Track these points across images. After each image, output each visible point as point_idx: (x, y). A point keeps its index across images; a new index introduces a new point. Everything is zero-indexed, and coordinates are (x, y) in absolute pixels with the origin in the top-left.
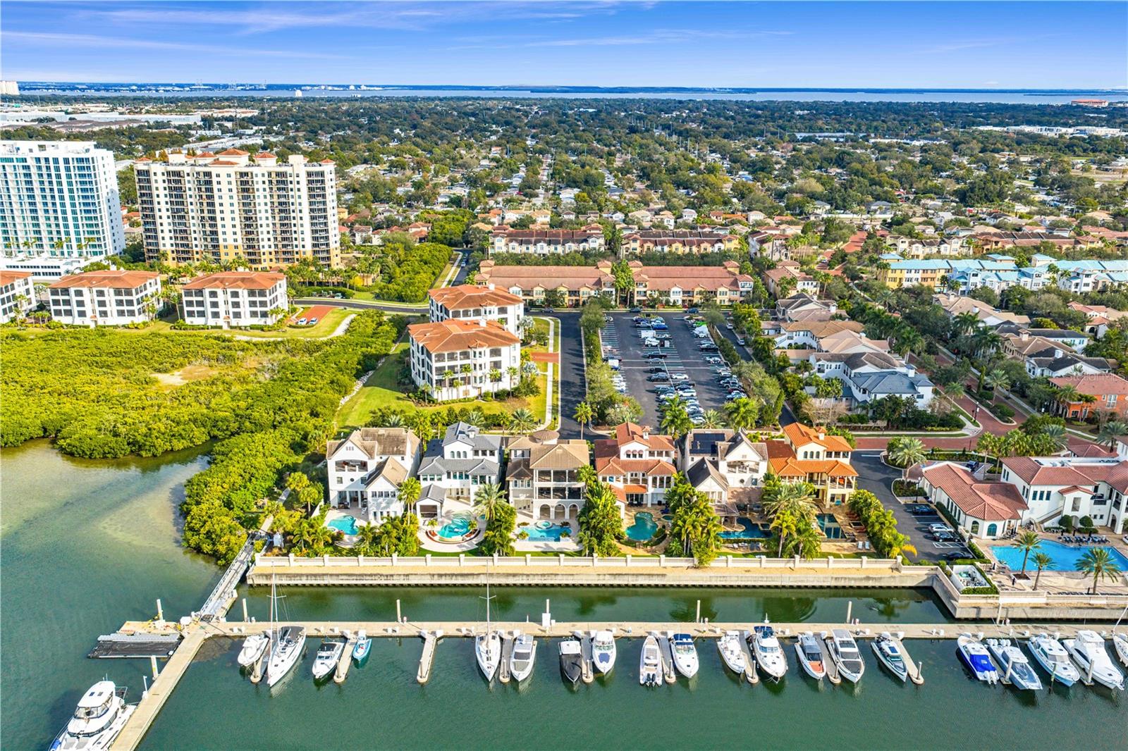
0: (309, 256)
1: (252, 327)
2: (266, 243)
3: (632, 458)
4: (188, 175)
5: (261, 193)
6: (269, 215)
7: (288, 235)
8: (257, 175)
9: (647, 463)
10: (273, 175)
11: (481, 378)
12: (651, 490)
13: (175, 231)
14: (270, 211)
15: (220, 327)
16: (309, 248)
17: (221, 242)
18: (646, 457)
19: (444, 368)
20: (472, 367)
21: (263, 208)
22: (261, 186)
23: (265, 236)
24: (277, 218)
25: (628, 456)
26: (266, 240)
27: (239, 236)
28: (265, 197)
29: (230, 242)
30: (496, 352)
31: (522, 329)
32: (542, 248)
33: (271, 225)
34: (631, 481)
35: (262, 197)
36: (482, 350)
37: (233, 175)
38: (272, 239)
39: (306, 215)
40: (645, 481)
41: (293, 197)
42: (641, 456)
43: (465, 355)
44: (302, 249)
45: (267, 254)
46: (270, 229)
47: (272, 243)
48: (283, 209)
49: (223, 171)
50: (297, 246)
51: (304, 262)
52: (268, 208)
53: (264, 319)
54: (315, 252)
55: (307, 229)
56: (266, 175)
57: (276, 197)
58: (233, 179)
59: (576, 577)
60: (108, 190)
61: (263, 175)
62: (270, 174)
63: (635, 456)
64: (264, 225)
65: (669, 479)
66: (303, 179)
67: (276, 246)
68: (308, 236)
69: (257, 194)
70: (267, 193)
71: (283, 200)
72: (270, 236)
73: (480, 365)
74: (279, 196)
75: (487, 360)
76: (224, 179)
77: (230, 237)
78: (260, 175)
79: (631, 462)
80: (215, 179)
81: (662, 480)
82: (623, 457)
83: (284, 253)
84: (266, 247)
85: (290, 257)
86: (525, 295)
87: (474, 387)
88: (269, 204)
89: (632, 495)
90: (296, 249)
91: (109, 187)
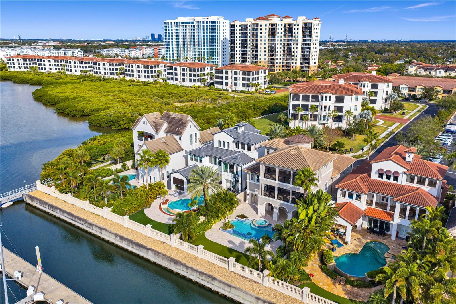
0: (298, 69)
1: (241, 92)
2: (278, 61)
3: (384, 179)
4: (249, 26)
5: (279, 35)
6: (282, 46)
7: (290, 57)
8: (279, 25)
9: (401, 187)
10: (287, 25)
11: (325, 117)
12: (397, 220)
13: (242, 54)
14: (283, 44)
15: (227, 90)
16: (299, 64)
17: (259, 60)
18: (403, 181)
19: (299, 105)
20: (320, 107)
21: (279, 42)
22: (280, 31)
23: (279, 57)
24: (286, 48)
25: (381, 176)
26: (279, 59)
27: (267, 57)
28: (281, 37)
29: (262, 60)
30: (340, 99)
31: (388, 102)
32: (440, 73)
33: (282, 52)
34: (377, 204)
35: (280, 36)
36: (328, 95)
37: (268, 25)
38: (282, 59)
39: (300, 46)
40: (393, 208)
41: (294, 37)
42: (396, 179)
43: (315, 98)
44: (295, 65)
45: (278, 67)
46: (282, 54)
47: (281, 61)
48: (289, 44)
49: (263, 23)
50: (293, 63)
51: (295, 72)
52: (282, 42)
53: (247, 88)
54: (302, 67)
55: (299, 54)
56: (283, 25)
57: (287, 37)
58: (267, 27)
59: (233, 290)
60: (224, 38)
61: (282, 25)
62: (285, 24)
63: (388, 177)
64: (279, 52)
65: (423, 211)
66: (301, 27)
67: (283, 63)
68: (299, 58)
69: (277, 35)
70: (283, 35)
71: (290, 38)
72: (281, 57)
73: (325, 107)
74: (288, 36)
75: (332, 103)
76: (263, 27)
77: (263, 57)
78: (280, 25)
79: (383, 183)
80: (260, 27)
81: (413, 210)
82: (374, 176)
83: (287, 66)
84: (278, 63)
85: (289, 69)
86: (410, 91)
87: (320, 124)
88: (283, 41)
89: (376, 221)
90: (292, 65)
91: (225, 37)
